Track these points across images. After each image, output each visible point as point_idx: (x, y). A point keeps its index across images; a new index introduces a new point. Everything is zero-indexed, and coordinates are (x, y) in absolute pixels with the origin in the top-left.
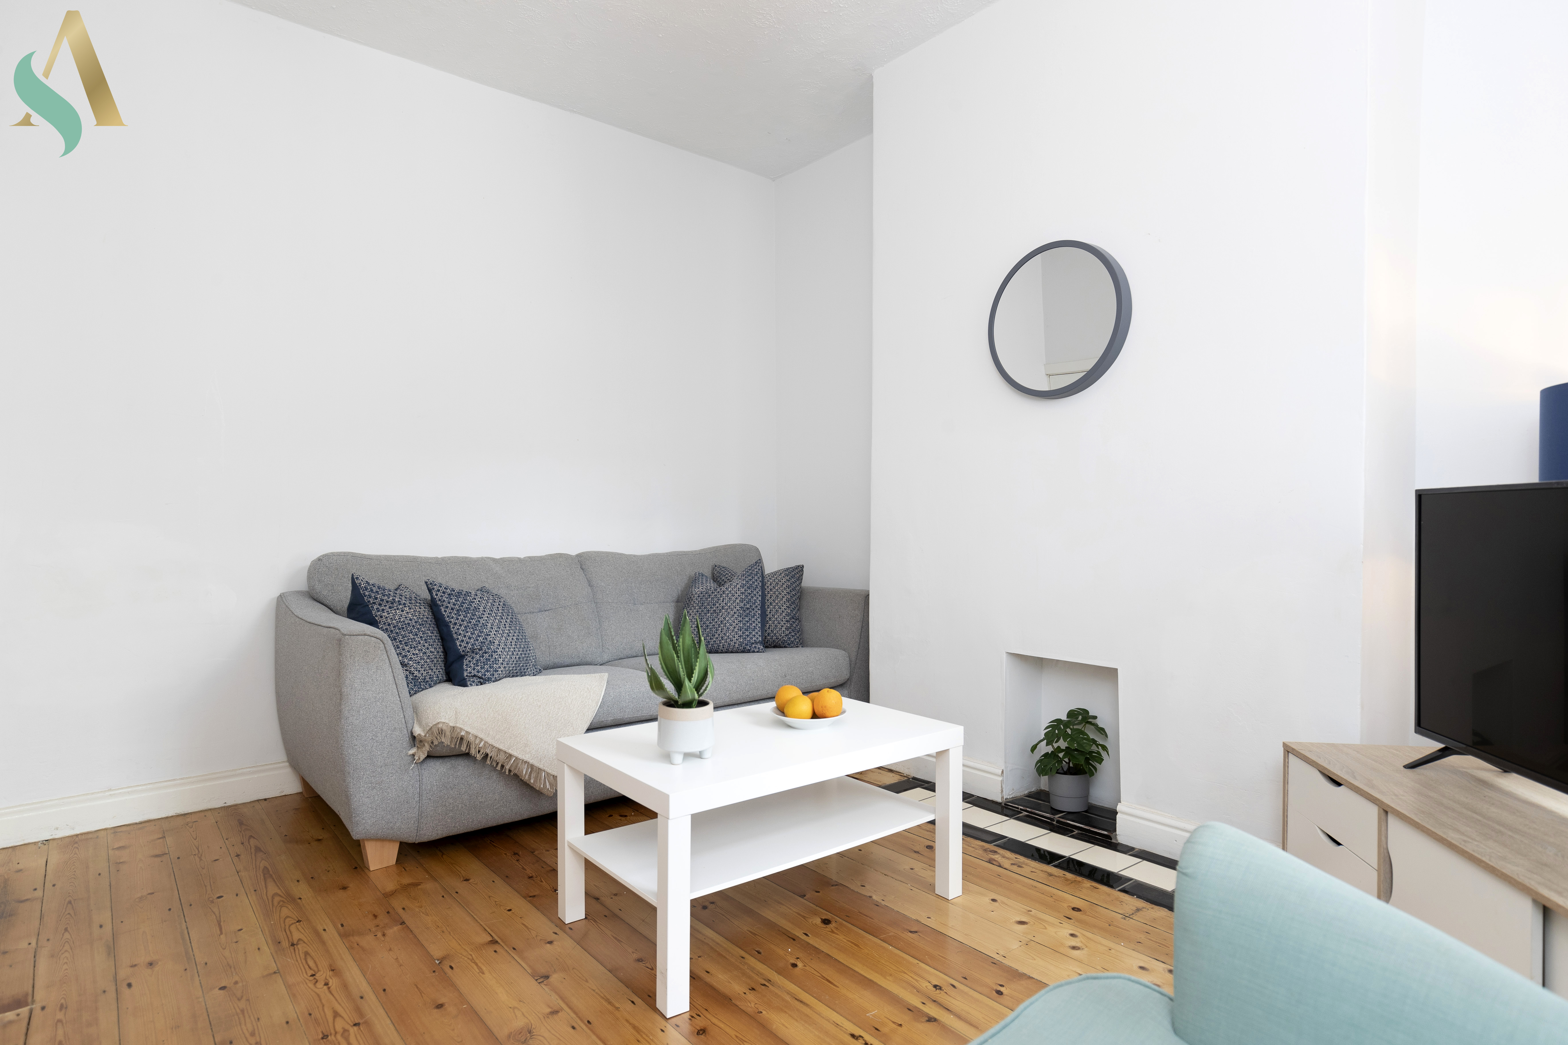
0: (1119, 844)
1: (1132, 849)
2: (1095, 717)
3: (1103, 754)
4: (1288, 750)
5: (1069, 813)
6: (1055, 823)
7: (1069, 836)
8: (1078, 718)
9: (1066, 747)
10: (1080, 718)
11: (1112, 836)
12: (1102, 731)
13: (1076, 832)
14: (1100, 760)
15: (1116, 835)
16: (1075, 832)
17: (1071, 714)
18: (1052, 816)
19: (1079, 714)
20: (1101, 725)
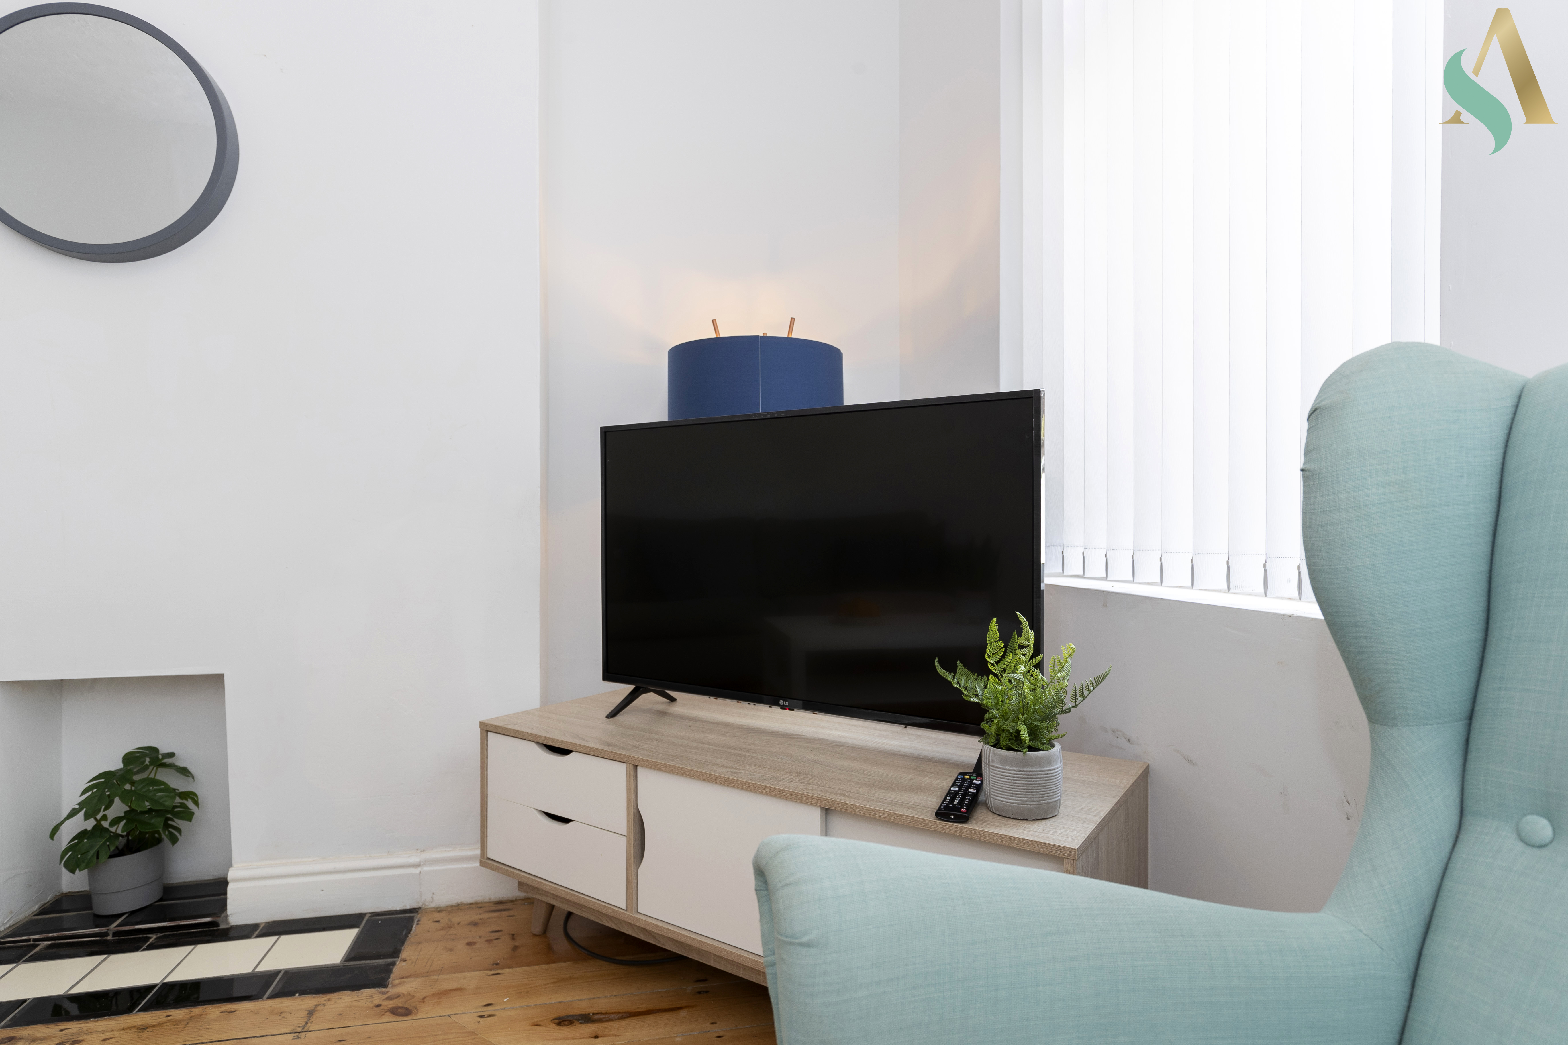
0: (233, 927)
1: (255, 926)
2: (172, 755)
3: (190, 804)
4: (486, 729)
5: (132, 913)
6: (109, 938)
7: (144, 950)
8: (145, 761)
9: (125, 812)
10: (148, 760)
11: (219, 920)
12: (185, 772)
13: (153, 937)
14: (188, 816)
15: (227, 916)
16: (150, 938)
17: (130, 759)
18: (103, 930)
19: (144, 755)
20: (181, 764)
